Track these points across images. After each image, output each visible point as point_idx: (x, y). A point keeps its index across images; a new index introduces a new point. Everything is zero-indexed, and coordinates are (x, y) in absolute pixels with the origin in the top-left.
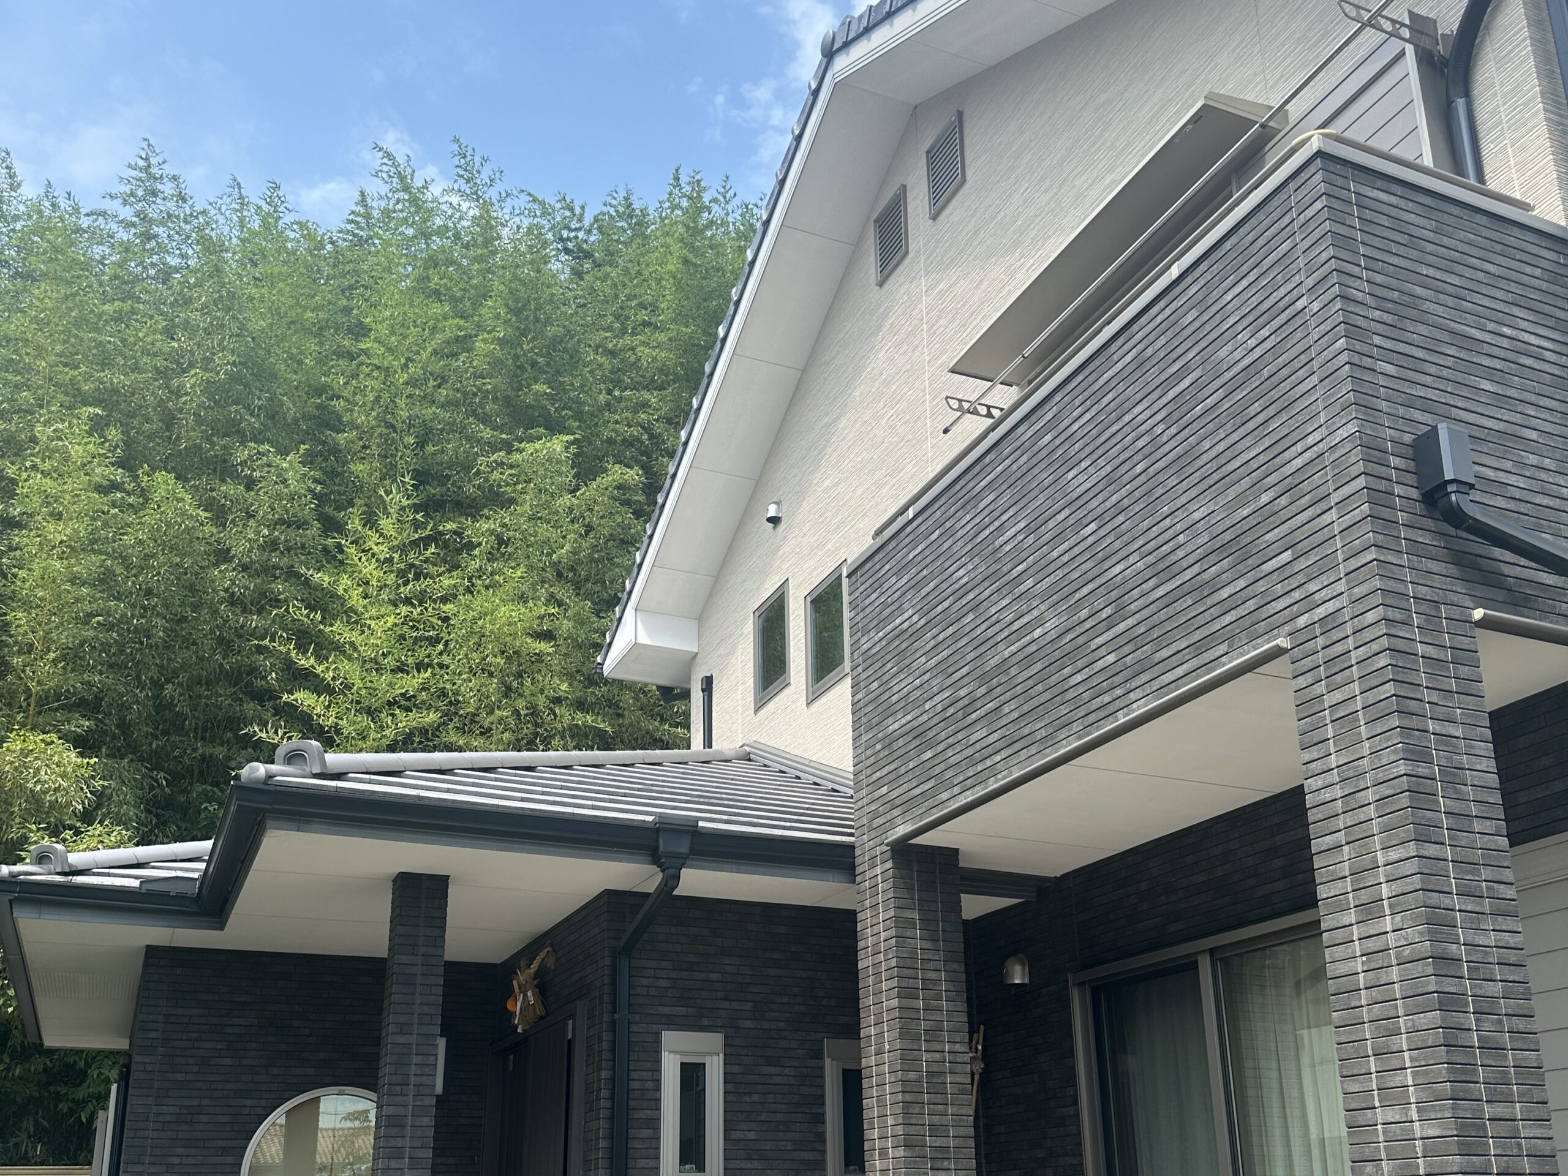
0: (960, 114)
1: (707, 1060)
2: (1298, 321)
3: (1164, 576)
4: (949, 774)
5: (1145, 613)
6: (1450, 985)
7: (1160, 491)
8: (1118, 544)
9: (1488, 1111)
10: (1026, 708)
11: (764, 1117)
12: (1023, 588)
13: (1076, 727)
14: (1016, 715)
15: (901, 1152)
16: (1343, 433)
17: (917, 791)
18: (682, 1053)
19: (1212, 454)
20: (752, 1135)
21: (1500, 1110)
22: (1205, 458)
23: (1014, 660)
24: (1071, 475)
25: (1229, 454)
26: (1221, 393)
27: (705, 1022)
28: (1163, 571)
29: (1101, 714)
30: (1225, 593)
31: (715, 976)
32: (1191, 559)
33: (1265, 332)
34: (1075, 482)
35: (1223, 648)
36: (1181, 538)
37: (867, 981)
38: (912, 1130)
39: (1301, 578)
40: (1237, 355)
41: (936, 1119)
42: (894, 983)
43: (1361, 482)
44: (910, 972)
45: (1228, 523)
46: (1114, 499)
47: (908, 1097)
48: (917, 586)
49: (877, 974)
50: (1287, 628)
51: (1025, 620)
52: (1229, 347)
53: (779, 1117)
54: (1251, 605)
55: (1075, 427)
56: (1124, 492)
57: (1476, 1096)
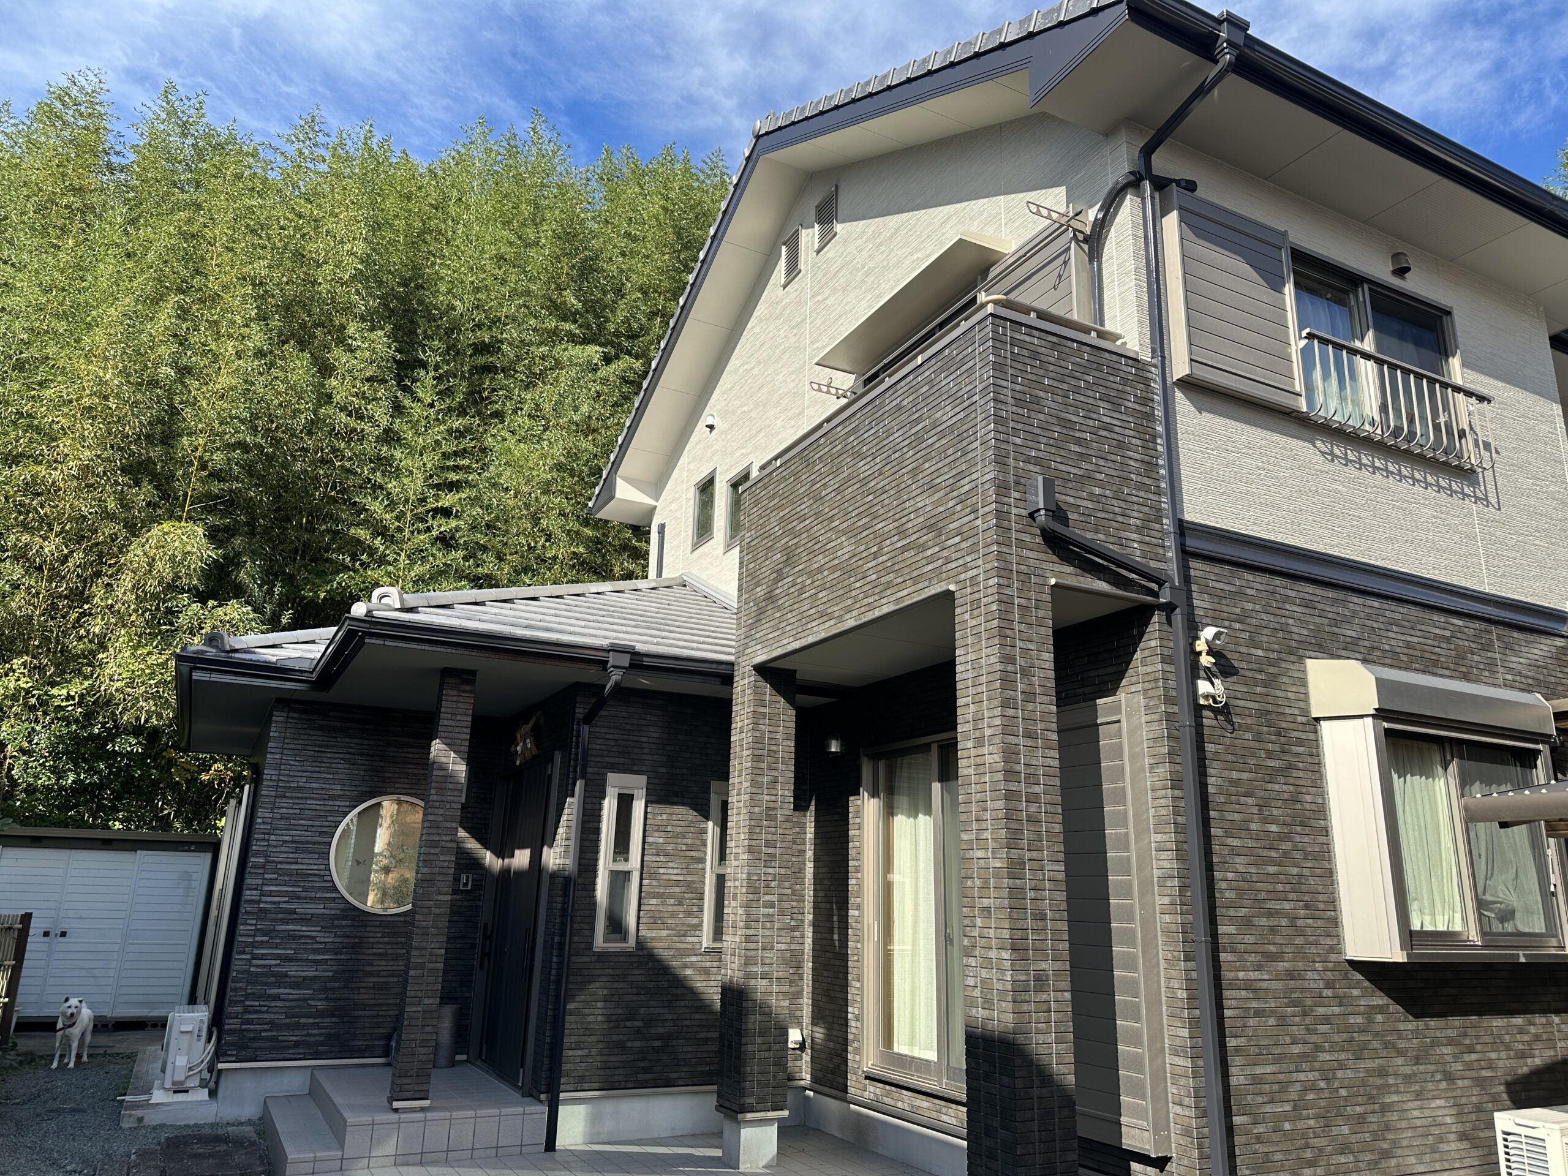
0: (837, 187)
1: (635, 792)
2: (973, 408)
3: (902, 536)
4: (788, 628)
5: (892, 554)
6: (1014, 787)
7: (903, 486)
8: (881, 511)
9: (1028, 855)
10: (830, 597)
11: (669, 829)
12: (834, 524)
13: (855, 613)
14: (825, 600)
15: (745, 856)
16: (988, 477)
17: (770, 636)
18: (619, 788)
19: (929, 471)
20: (661, 840)
21: (1034, 854)
22: (925, 473)
23: (827, 566)
24: (861, 464)
25: (936, 474)
26: (935, 438)
27: (635, 768)
28: (902, 532)
29: (867, 608)
30: (929, 552)
31: (644, 739)
32: (915, 529)
33: (958, 409)
34: (863, 469)
35: (926, 583)
36: (912, 516)
37: (735, 749)
38: (753, 843)
39: (963, 553)
40: (945, 418)
41: (769, 837)
42: (749, 752)
43: (994, 506)
44: (760, 746)
45: (933, 513)
46: (882, 484)
47: (753, 823)
48: (780, 508)
49: (741, 746)
50: (955, 579)
51: (833, 544)
52: (941, 413)
53: (679, 829)
54: (940, 562)
55: (866, 436)
56: (886, 481)
57: (1022, 846)
